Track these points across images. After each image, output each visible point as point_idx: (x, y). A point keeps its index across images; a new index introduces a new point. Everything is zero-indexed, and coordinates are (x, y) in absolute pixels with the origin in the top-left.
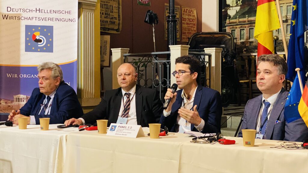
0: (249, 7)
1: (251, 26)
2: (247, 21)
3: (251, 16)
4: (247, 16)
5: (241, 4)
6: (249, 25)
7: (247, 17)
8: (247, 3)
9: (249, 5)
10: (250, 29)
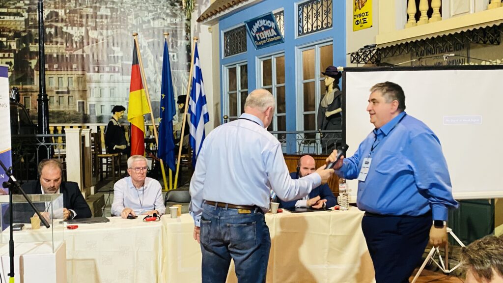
0: (23, 74)
1: (26, 95)
2: (21, 88)
3: (26, 84)
4: (21, 83)
5: (13, 70)
6: (24, 93)
7: (21, 85)
8: (20, 69)
9: (22, 71)
10: (25, 98)
